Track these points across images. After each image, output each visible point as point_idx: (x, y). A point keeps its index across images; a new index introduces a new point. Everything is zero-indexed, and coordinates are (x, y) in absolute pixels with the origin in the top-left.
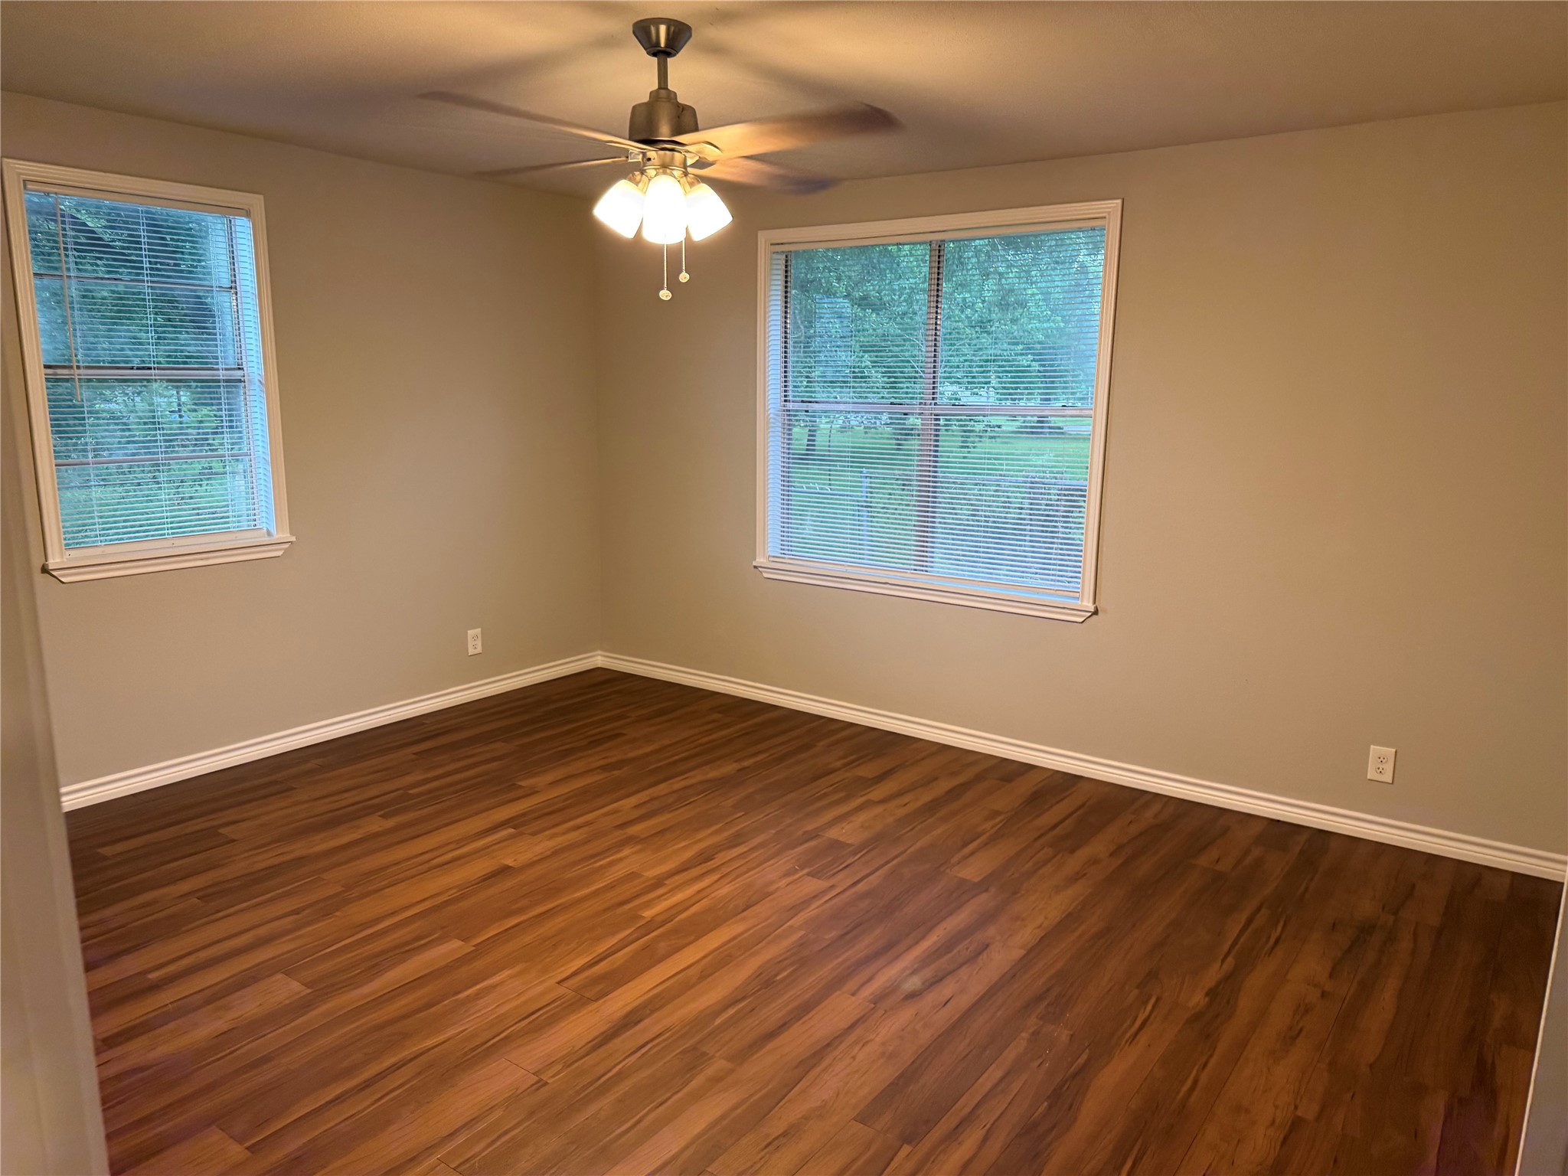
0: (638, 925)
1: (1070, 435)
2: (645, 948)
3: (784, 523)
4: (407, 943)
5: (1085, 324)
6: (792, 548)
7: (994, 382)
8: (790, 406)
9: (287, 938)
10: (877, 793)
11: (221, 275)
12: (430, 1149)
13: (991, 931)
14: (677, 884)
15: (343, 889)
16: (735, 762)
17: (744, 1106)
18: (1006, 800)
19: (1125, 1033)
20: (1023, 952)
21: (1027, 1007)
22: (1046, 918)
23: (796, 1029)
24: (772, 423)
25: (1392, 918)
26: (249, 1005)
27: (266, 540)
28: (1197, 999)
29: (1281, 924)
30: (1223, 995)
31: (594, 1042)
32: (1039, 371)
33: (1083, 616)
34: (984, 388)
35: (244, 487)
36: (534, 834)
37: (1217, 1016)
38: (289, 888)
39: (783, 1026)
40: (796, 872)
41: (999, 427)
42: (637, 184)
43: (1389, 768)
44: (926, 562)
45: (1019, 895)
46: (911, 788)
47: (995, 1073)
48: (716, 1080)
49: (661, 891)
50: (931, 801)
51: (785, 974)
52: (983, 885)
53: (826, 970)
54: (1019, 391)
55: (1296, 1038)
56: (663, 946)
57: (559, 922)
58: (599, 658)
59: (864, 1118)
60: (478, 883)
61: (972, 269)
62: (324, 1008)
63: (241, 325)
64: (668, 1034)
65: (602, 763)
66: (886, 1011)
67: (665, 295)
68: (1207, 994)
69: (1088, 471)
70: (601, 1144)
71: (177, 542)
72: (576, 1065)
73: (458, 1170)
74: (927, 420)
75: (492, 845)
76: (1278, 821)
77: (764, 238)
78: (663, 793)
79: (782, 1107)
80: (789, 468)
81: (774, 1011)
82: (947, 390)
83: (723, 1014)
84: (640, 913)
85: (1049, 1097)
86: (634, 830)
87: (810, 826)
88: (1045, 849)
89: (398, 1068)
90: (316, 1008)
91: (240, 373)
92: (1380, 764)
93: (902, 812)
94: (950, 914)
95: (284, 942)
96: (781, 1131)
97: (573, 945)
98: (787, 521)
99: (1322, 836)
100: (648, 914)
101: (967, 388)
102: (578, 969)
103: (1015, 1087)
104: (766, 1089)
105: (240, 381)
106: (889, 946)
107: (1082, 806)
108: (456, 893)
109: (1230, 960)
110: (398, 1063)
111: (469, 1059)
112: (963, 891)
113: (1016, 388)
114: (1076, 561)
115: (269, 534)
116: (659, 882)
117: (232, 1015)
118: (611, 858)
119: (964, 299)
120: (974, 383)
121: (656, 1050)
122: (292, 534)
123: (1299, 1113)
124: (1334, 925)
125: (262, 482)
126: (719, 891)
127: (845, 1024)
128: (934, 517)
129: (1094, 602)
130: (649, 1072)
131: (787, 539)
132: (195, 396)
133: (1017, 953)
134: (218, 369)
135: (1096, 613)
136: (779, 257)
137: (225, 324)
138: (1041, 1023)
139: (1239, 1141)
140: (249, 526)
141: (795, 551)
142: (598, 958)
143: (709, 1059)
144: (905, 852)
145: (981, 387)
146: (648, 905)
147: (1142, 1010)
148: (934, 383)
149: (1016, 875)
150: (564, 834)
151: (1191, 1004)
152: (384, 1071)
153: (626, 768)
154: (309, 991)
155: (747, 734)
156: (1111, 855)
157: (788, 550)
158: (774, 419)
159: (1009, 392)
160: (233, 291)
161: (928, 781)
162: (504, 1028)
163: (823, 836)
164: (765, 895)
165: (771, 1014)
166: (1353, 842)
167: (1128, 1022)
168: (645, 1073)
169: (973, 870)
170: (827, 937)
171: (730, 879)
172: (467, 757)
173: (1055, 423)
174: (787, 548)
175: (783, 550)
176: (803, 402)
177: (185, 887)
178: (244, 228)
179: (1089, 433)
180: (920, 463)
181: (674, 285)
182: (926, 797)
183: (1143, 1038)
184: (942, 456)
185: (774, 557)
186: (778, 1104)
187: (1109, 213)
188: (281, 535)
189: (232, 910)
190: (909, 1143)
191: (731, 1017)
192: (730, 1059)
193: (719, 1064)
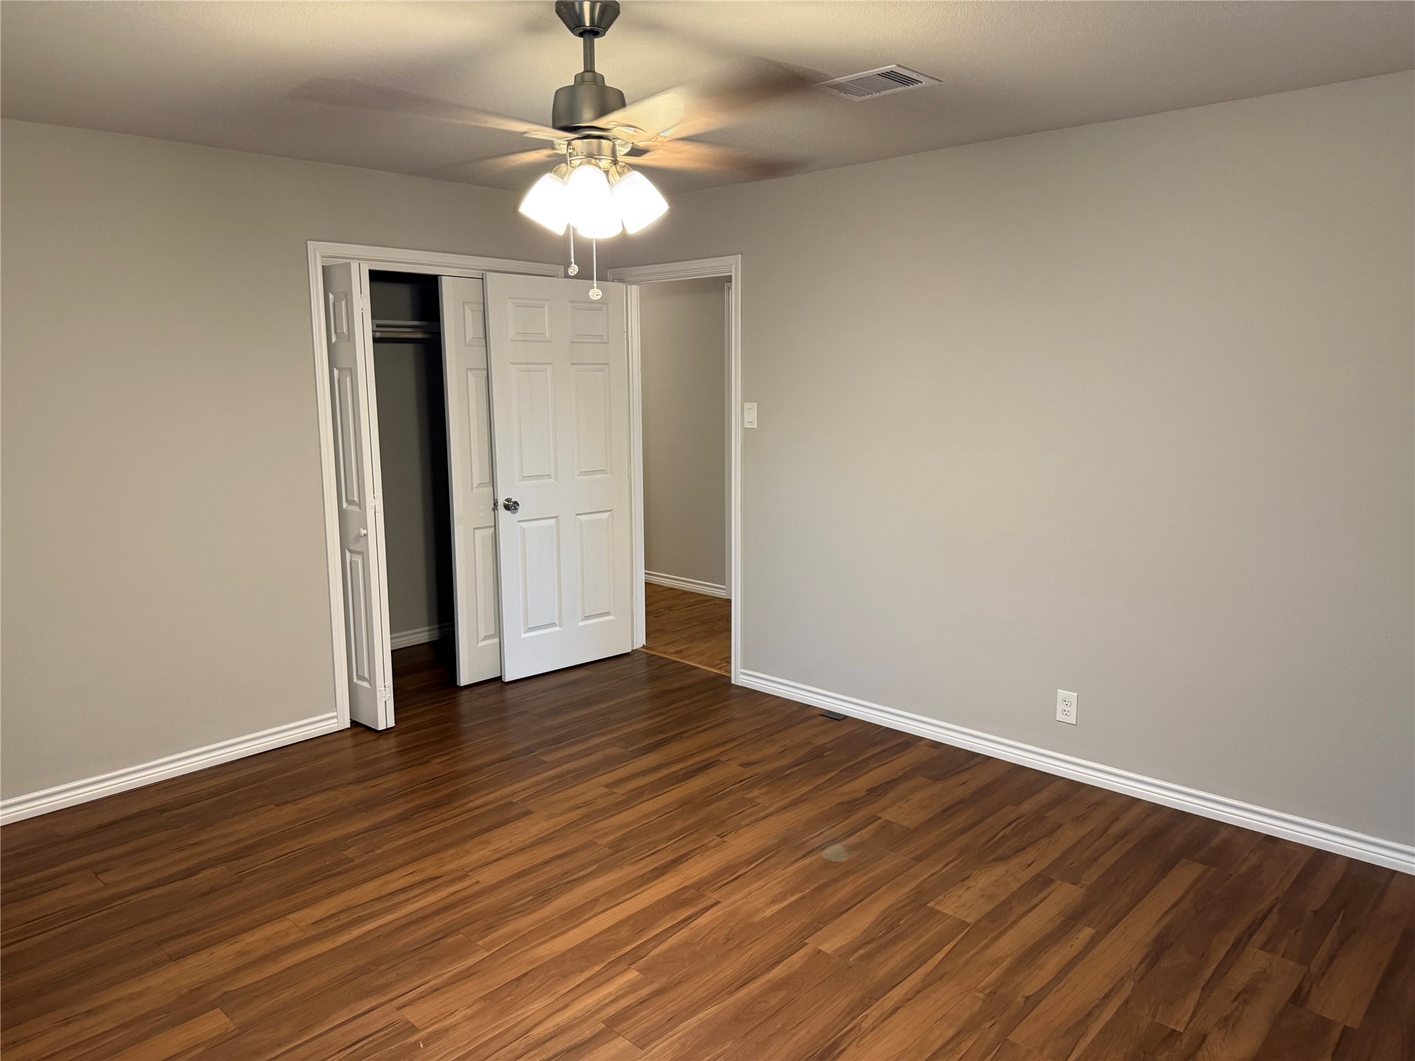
0: (645, 959)
2: (642, 931)
20: (288, 917)
48: (606, 835)
51: (521, 902)
72: (699, 846)
84: (641, 976)
96: (578, 810)
100: (632, 975)
104: (580, 827)
116: (611, 1026)
121: (645, 851)
130: (647, 841)
143: (609, 845)
146: (632, 988)
164: (493, 996)
168: (653, 839)
170: (460, 936)
191: (583, 870)
192: (596, 844)
193: (601, 842)
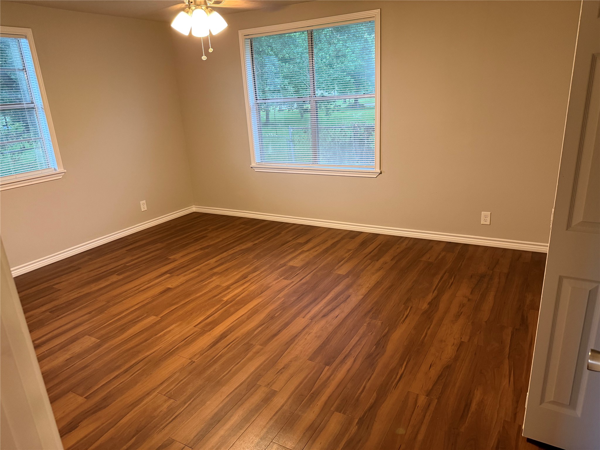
0: (222, 303)
1: (367, 107)
2: (226, 311)
3: (261, 149)
4: (135, 319)
5: (370, 63)
6: (265, 159)
7: (336, 88)
8: (258, 102)
9: (87, 323)
10: (306, 248)
11: (17, 64)
12: (154, 389)
13: (351, 290)
14: (235, 287)
15: (106, 303)
16: (252, 242)
17: (268, 360)
18: (353, 245)
19: (400, 320)
20: (363, 296)
21: (366, 315)
22: (370, 284)
23: (285, 331)
24: (252, 109)
25: (491, 272)
26: (77, 348)
27: (54, 172)
28: (425, 306)
29: (453, 277)
30: (434, 304)
31: (210, 345)
32: (354, 83)
33: (376, 175)
34: (333, 91)
35: (42, 152)
36: (178, 275)
37: (432, 311)
38: (85, 304)
39: (279, 331)
40: (278, 278)
41: (340, 106)
42: (187, 12)
43: (489, 219)
44: (317, 160)
45: (359, 277)
46: (318, 245)
47: (356, 338)
48: (257, 352)
49: (229, 290)
50: (326, 248)
51: (278, 313)
52: (347, 276)
53: (293, 311)
54: (346, 91)
55: (460, 316)
56: (232, 309)
57: (191, 306)
58: (194, 208)
59: (311, 359)
60: (158, 295)
61: (324, 43)
62: (106, 345)
63: (30, 84)
64: (237, 339)
65: (200, 247)
66: (316, 322)
67: (204, 58)
68: (428, 304)
69: (375, 121)
70: (217, 380)
71: (18, 176)
72: (205, 354)
73: (166, 395)
74: (313, 103)
75: (162, 281)
76: (450, 242)
77: (241, 33)
78: (225, 256)
79: (281, 359)
80: (260, 129)
81: (275, 327)
82: (319, 93)
83: (257, 330)
84: (222, 299)
85: (375, 345)
86: (215, 270)
87: (282, 262)
88: (368, 261)
89: (137, 364)
90: (103, 346)
91: (33, 105)
92: (485, 218)
93: (316, 253)
94: (336, 286)
95: (85, 325)
96: (282, 367)
97: (198, 313)
98: (262, 148)
99: (466, 246)
100: (225, 299)
101: (326, 91)
102: (201, 321)
103: (363, 343)
104: (276, 353)
105: (33, 108)
106: (315, 300)
107: (380, 244)
108: (150, 300)
109: (436, 291)
110: (137, 362)
111: (164, 357)
112: (340, 279)
113: (345, 90)
114: (372, 154)
115: (55, 170)
116: (228, 287)
117: (70, 353)
118: (209, 281)
119: (322, 55)
120: (329, 89)
121: (234, 345)
122: (65, 169)
123: (462, 340)
124: (471, 276)
125: (49, 149)
126: (251, 288)
127: (301, 328)
128: (318, 142)
129: (380, 170)
130: (232, 353)
131: (263, 155)
132: (12, 118)
133: (361, 297)
134: (23, 104)
135: (381, 173)
136: (248, 40)
137: (23, 85)
138: (371, 320)
139: (442, 351)
140: (46, 167)
141: (266, 160)
142: (208, 316)
143: (254, 346)
144: (318, 267)
145: (332, 91)
146: (225, 296)
147: (406, 312)
148: (314, 88)
149: (358, 271)
150: (189, 274)
151: (423, 308)
152: (133, 365)
153: (209, 249)
154: (99, 340)
155: (256, 231)
156: (391, 260)
157: (264, 160)
158: (252, 107)
159: (342, 92)
160: (24, 70)
161: (324, 241)
162: (176, 345)
163: (287, 265)
164: (268, 288)
165: (275, 328)
166: (477, 247)
167: (401, 316)
168: (231, 354)
169: (343, 271)
170: (292, 299)
171: (254, 284)
172: (147, 250)
173: (361, 103)
174: (263, 159)
175: (262, 160)
176: (263, 99)
177: (44, 309)
178: (24, 42)
179: (374, 106)
180: (311, 123)
181: (207, 53)
182: (324, 247)
183: (407, 321)
184: (319, 120)
185: (258, 163)
186: (280, 358)
187: (376, 15)
188: (60, 170)
189: (64, 315)
190: (328, 365)
191: (260, 331)
192: (261, 345)
193: (258, 347)
